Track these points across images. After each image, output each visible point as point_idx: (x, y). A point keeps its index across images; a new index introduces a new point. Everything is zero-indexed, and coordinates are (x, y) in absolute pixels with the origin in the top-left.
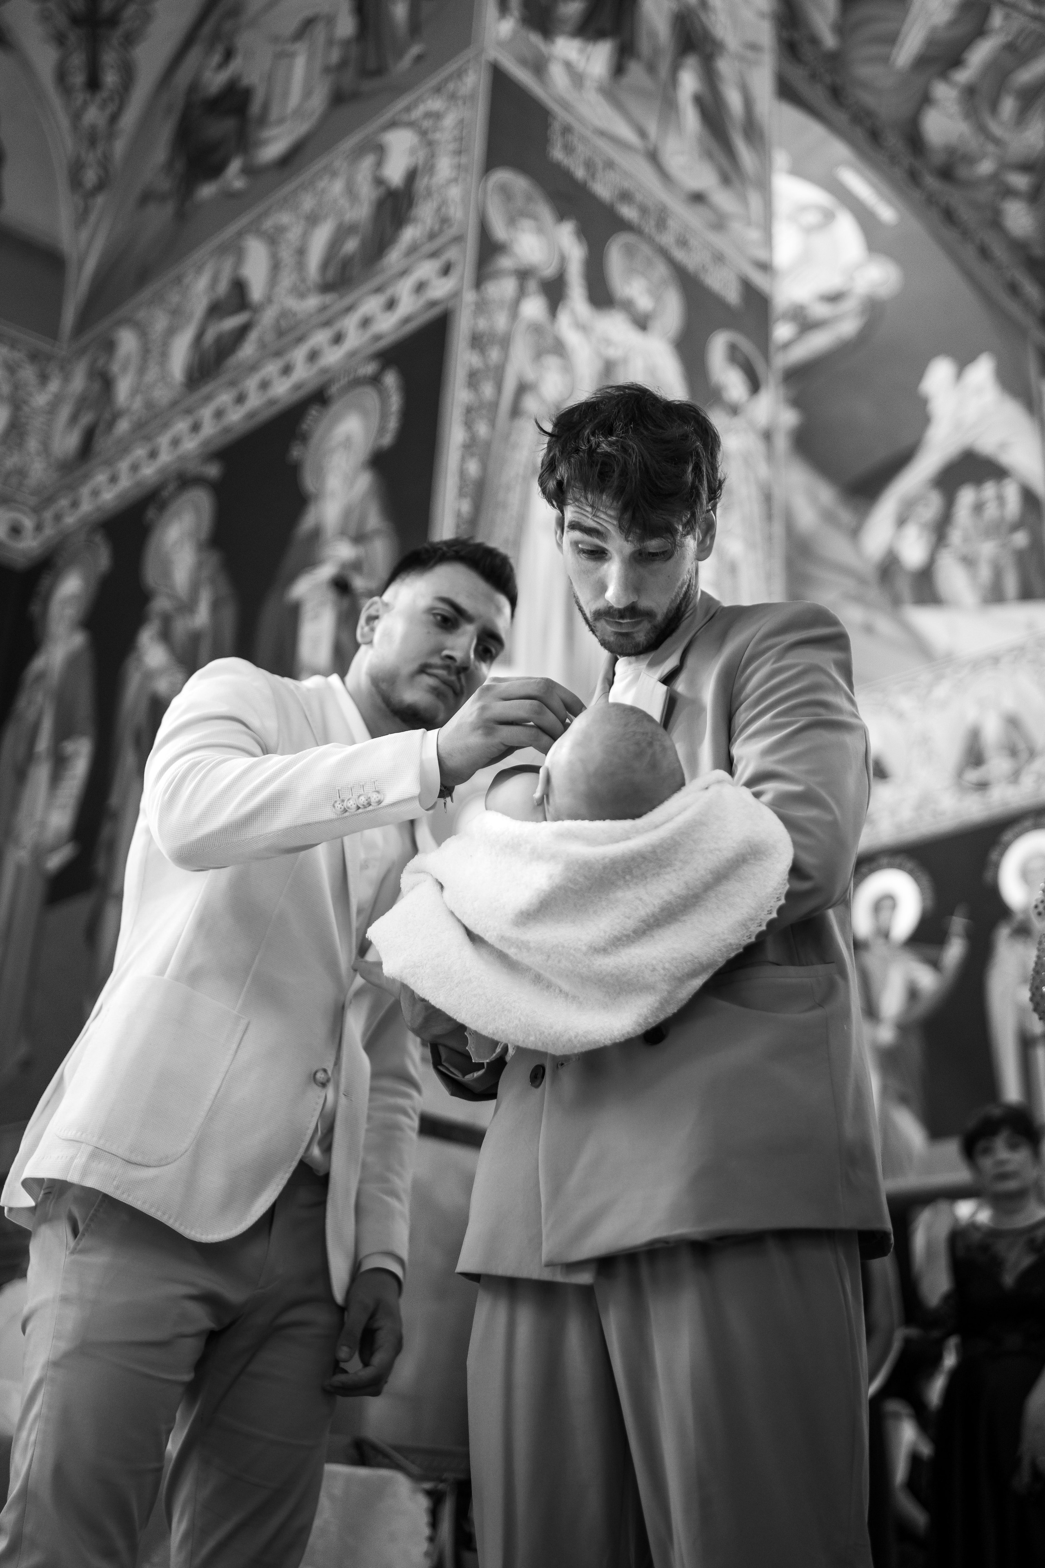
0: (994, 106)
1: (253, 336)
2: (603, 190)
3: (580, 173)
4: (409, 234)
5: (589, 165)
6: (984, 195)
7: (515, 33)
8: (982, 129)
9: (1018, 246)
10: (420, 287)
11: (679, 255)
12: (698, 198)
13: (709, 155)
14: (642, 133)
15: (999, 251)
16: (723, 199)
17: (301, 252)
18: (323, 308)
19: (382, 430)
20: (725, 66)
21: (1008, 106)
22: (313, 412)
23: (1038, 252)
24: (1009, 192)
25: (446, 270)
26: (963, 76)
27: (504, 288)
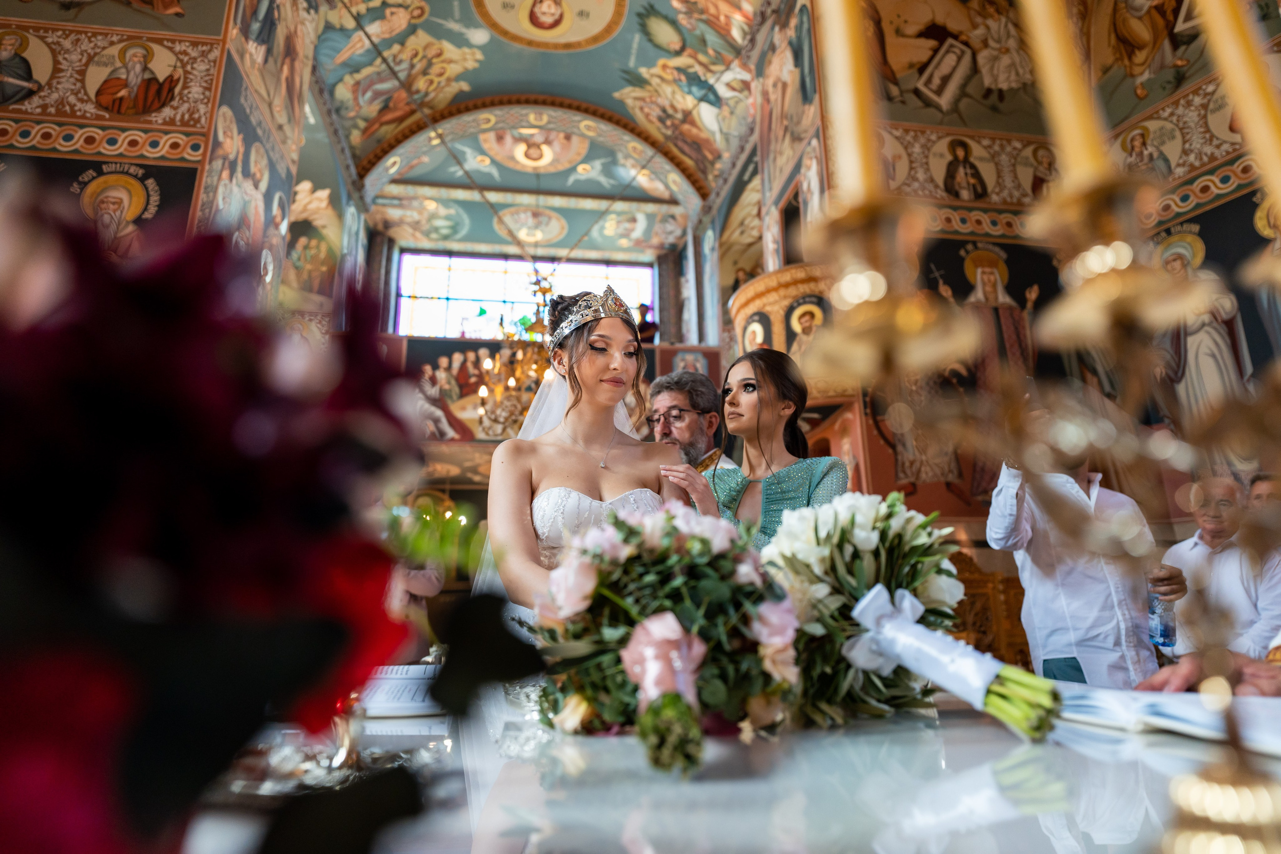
0: (364, 93)
1: (36, 101)
2: (254, 120)
3: (248, 111)
4: (167, 112)
5: (251, 108)
6: (348, 124)
7: (237, 34)
8: (356, 99)
9: (352, 148)
10: (175, 146)
11: (271, 154)
12: (280, 127)
13: (286, 107)
14: (269, 95)
15: (348, 152)
16: (287, 128)
17: (82, 73)
18: (99, 118)
19: (145, 209)
20: (297, 64)
21: (369, 95)
22: (90, 173)
23: (358, 152)
24: (356, 126)
25: (195, 147)
26: (358, 77)
27: (218, 164)
